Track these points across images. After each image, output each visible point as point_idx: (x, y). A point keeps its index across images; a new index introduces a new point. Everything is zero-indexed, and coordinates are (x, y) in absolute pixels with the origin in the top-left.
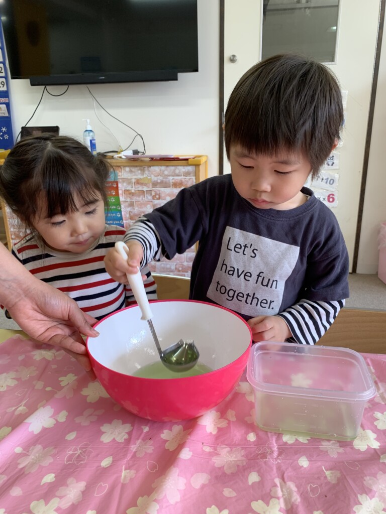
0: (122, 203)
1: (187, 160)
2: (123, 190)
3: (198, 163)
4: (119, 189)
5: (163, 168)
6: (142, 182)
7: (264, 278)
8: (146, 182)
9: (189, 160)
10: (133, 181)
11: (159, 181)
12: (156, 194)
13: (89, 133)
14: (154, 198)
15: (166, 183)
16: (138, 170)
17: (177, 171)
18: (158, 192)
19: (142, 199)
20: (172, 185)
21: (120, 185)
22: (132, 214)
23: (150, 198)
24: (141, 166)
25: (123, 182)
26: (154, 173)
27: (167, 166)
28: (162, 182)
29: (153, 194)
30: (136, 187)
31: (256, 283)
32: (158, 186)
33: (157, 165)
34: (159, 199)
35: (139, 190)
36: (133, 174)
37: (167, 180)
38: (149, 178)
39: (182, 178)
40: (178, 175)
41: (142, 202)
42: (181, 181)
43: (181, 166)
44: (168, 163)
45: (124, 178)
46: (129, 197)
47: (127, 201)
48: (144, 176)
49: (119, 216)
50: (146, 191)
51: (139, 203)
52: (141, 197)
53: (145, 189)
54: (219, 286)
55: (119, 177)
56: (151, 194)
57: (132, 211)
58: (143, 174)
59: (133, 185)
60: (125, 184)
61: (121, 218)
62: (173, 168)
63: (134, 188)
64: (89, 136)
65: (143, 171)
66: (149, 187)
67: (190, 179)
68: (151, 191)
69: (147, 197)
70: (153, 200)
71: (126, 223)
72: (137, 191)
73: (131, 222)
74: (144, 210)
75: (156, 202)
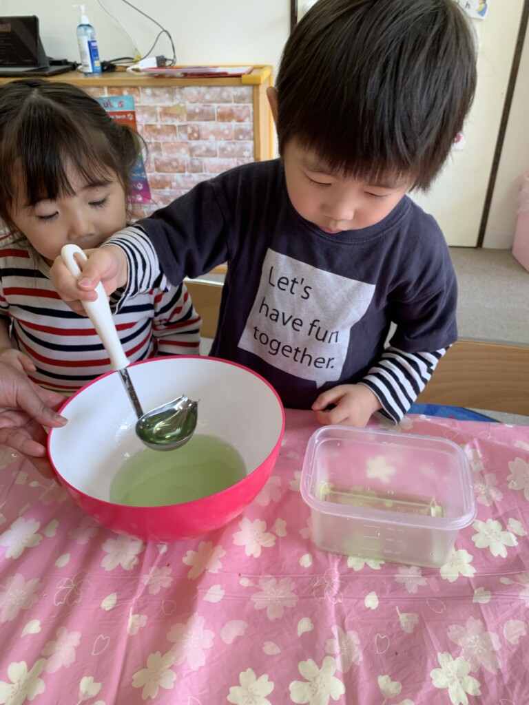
1: (239, 76)
2: (144, 124)
3: (257, 82)
4: (137, 123)
5: (203, 89)
6: (171, 111)
7: (319, 328)
8: (178, 112)
9: (243, 76)
10: (159, 110)
11: (197, 110)
12: (194, 131)
13: (85, 30)
14: (190, 137)
15: (208, 113)
16: (165, 93)
17: (225, 95)
18: (196, 129)
19: (173, 139)
20: (218, 117)
21: (138, 118)
22: (158, 163)
23: (185, 137)
24: (168, 87)
25: (143, 112)
26: (189, 97)
27: (210, 86)
28: (202, 112)
29: (189, 130)
30: (164, 119)
31: (309, 334)
32: (196, 118)
33: (194, 85)
34: (198, 138)
35: (167, 126)
36: (158, 99)
37: (210, 108)
38: (182, 105)
39: (232, 105)
40: (227, 102)
41: (172, 144)
42: (231, 110)
43: (230, 86)
44: (210, 81)
45: (144, 107)
46: (154, 136)
47: (151, 143)
48: (175, 103)
49: (140, 165)
50: (179, 126)
51: (169, 145)
52: (171, 136)
53: (177, 123)
54: (258, 334)
55: (136, 105)
56: (186, 132)
57: (157, 157)
58: (172, 100)
59: (158, 117)
60: (146, 116)
61: (143, 170)
62: (218, 89)
63: (159, 122)
64: (86, 34)
65: (172, 94)
66: (182, 121)
67: (244, 107)
68: (186, 126)
69: (180, 136)
70: (190, 141)
71: (151, 176)
72: (165, 127)
73: (158, 176)
74: (176, 155)
75: (194, 143)
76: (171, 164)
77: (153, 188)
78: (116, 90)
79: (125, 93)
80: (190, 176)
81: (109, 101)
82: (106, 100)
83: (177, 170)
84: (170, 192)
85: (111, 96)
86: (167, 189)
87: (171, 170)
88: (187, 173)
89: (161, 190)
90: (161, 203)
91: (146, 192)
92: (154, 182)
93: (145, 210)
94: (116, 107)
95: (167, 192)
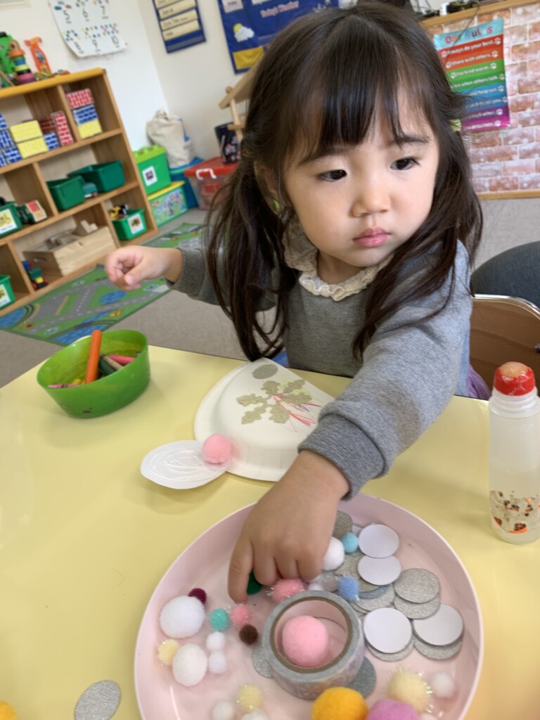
0: (506, 68)
2: (511, 46)
4: (505, 46)
10: (528, 28)
16: (537, 8)
21: (506, 41)
25: (512, 33)
30: (533, 36)
35: (536, 42)
36: (529, 16)
41: (539, 60)
45: (513, 28)
46: (520, 57)
47: (516, 64)
49: (502, 90)
52: (539, 52)
55: (505, 27)
57: (522, 78)
59: (528, 35)
60: (514, 37)
61: (505, 94)
63: (528, 41)
71: (512, 100)
72: (534, 44)
73: (519, 97)
76: (535, 82)
77: (513, 111)
78: (486, 17)
79: (495, 17)
81: (478, 30)
82: (475, 30)
84: (531, 113)
86: (529, 110)
87: (535, 89)
89: (522, 112)
90: (520, 126)
91: (506, 117)
92: (515, 105)
93: (502, 136)
94: (485, 34)
95: (527, 113)
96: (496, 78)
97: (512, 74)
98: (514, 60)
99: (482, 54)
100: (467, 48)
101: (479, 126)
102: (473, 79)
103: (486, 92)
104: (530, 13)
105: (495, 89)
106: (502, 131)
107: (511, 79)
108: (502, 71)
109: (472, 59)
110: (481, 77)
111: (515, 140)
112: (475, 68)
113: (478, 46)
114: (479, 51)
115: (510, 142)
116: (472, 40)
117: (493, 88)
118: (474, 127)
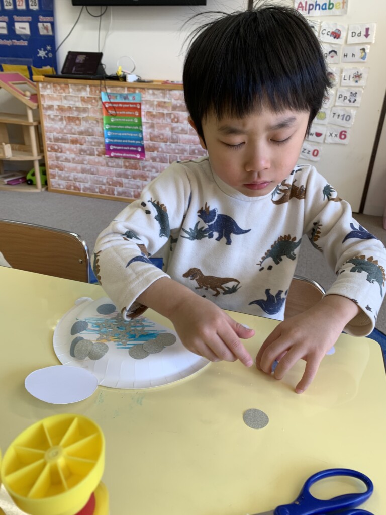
0: (143, 124)
2: (146, 111)
4: (142, 110)
6: (163, 104)
8: (167, 105)
10: (155, 103)
11: (178, 105)
12: (175, 117)
14: (173, 121)
16: (160, 93)
18: (177, 116)
19: (162, 121)
21: (143, 107)
23: (169, 120)
24: (162, 89)
25: (146, 103)
26: (175, 96)
28: (181, 106)
29: (173, 116)
30: (158, 109)
32: (177, 109)
33: (178, 90)
34: (177, 122)
35: (159, 113)
38: (170, 101)
41: (162, 124)
45: (147, 100)
46: (151, 119)
47: (149, 123)
48: (165, 99)
49: (141, 136)
50: (167, 114)
51: (159, 125)
52: (161, 119)
53: (166, 112)
55: (143, 99)
56: (170, 117)
57: (152, 132)
59: (155, 107)
60: (148, 106)
61: (142, 139)
63: (155, 111)
65: (164, 95)
66: (169, 110)
68: (171, 114)
69: (167, 120)
70: (172, 123)
71: (147, 143)
72: (158, 114)
73: (151, 143)
74: (163, 132)
75: (175, 125)
76: (159, 137)
77: (147, 151)
78: (132, 89)
79: (137, 91)
80: (170, 145)
81: (127, 96)
82: (125, 95)
83: (163, 141)
84: (157, 154)
85: (128, 92)
86: (156, 152)
87: (159, 141)
88: (168, 143)
89: (152, 153)
90: (151, 161)
91: (142, 153)
92: (148, 147)
93: (140, 164)
94: (131, 99)
95: (155, 154)
96: (137, 128)
97: (146, 128)
98: (147, 120)
99: (130, 111)
100: (120, 105)
101: (127, 155)
102: (125, 125)
103: (132, 135)
104: (157, 95)
105: (136, 135)
106: (141, 161)
107: (146, 130)
108: (140, 124)
109: (124, 112)
110: (129, 125)
111: (148, 168)
112: (126, 119)
113: (127, 106)
114: (128, 109)
115: (146, 170)
116: (123, 101)
117: (135, 134)
118: (124, 155)
